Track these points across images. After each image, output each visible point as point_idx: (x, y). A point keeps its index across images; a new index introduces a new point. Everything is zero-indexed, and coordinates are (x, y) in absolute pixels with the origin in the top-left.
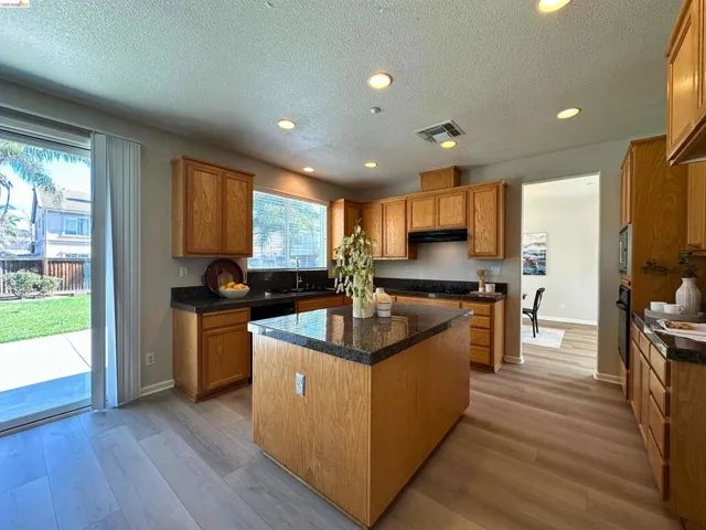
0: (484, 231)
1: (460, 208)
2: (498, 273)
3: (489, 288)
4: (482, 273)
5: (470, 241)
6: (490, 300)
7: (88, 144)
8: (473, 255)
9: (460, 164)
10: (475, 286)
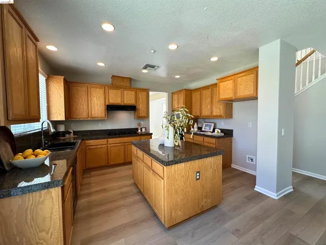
1: (133, 97)
2: (143, 124)
4: (139, 124)
8: (139, 117)
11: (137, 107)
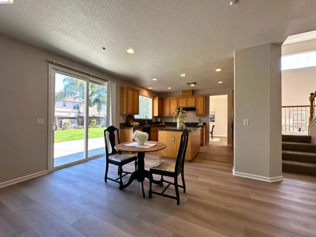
0: (200, 108)
1: (194, 101)
2: (204, 120)
3: (201, 124)
4: (199, 120)
5: (196, 111)
6: (202, 127)
7: (106, 84)
8: (197, 115)
9: (194, 89)
10: (198, 123)
11: (196, 108)
